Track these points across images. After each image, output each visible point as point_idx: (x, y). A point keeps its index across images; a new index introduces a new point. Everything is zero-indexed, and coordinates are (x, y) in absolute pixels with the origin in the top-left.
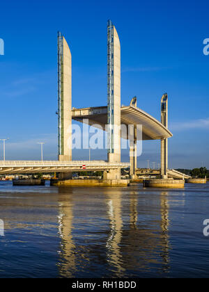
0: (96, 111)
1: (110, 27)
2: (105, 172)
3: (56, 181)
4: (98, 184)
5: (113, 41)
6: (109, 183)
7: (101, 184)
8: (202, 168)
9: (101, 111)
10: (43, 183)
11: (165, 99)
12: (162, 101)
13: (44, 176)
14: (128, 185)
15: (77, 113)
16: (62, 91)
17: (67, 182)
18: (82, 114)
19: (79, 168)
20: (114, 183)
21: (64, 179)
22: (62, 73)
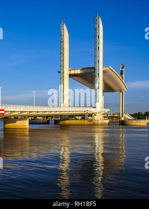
0: (85, 71)
1: (98, 17)
2: (93, 115)
3: (59, 121)
4: (89, 123)
5: (99, 27)
6: (96, 122)
7: (91, 123)
8: (139, 113)
9: (89, 71)
10: (48, 123)
11: (123, 68)
12: (121, 69)
13: (38, 118)
14: (108, 124)
15: (73, 72)
16: (63, 60)
17: (67, 122)
18: (76, 73)
19: (83, 112)
20: (100, 122)
21: (65, 120)
22: (63, 48)
